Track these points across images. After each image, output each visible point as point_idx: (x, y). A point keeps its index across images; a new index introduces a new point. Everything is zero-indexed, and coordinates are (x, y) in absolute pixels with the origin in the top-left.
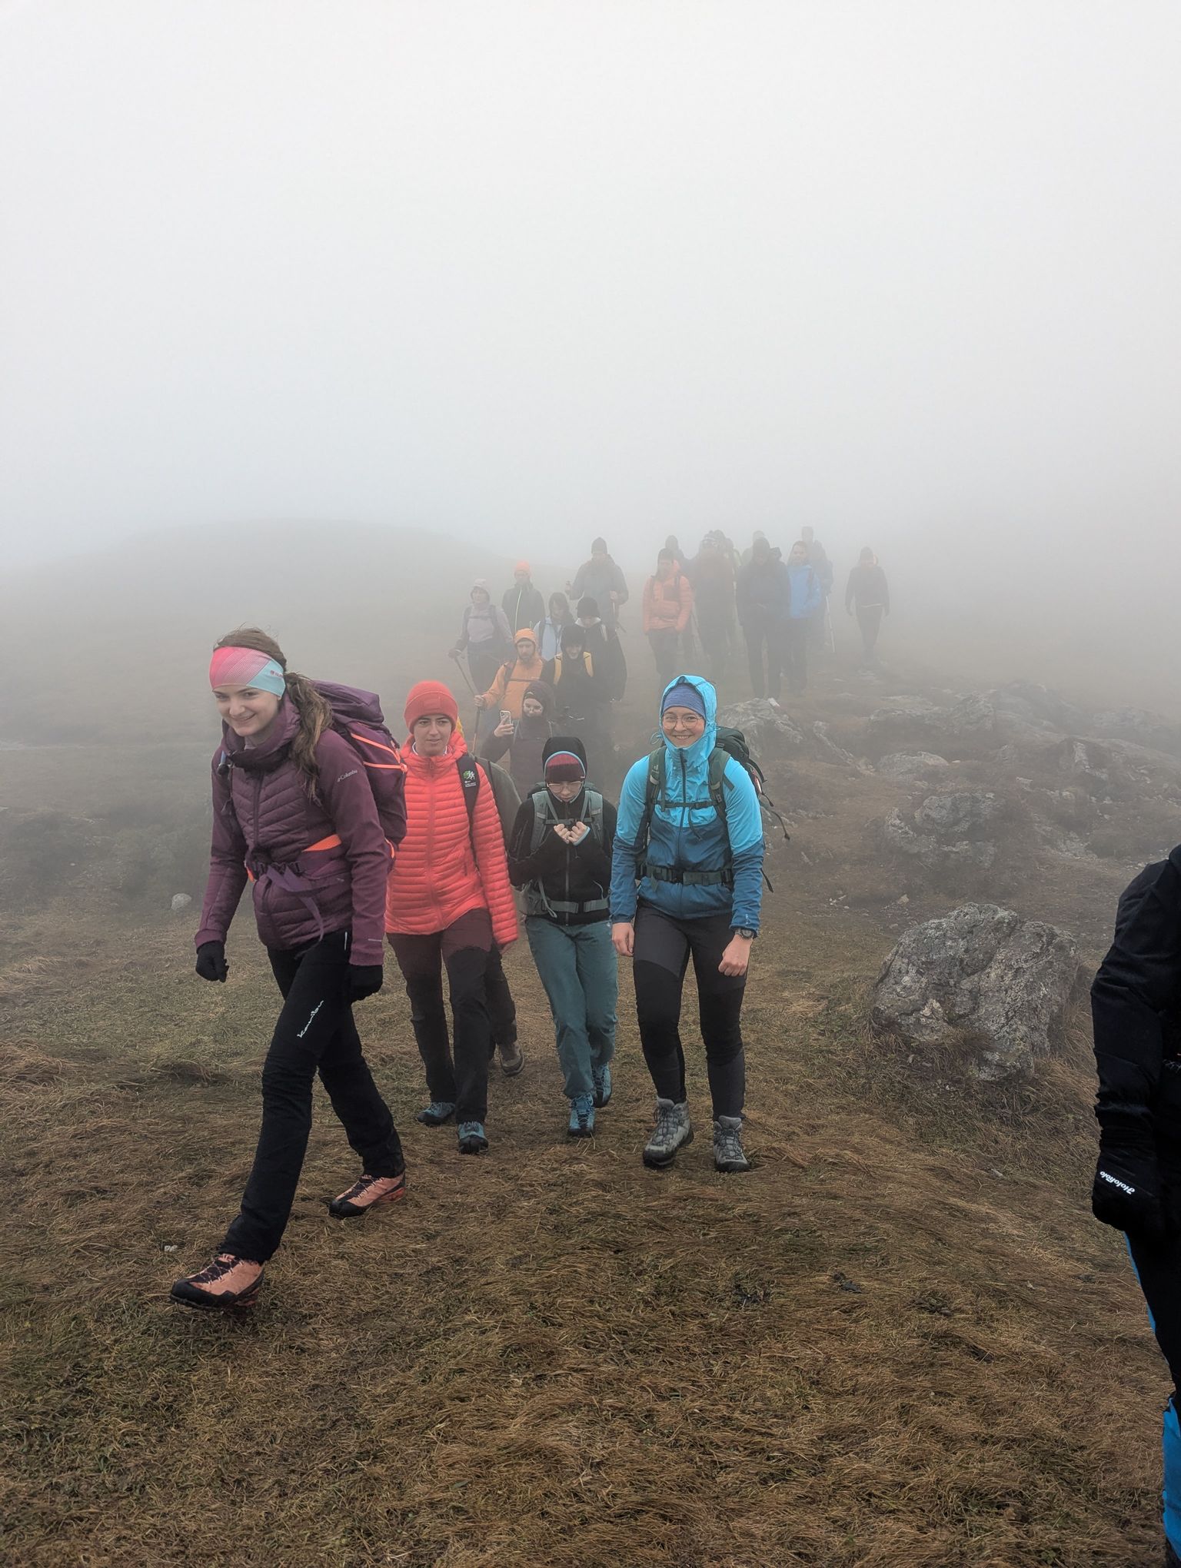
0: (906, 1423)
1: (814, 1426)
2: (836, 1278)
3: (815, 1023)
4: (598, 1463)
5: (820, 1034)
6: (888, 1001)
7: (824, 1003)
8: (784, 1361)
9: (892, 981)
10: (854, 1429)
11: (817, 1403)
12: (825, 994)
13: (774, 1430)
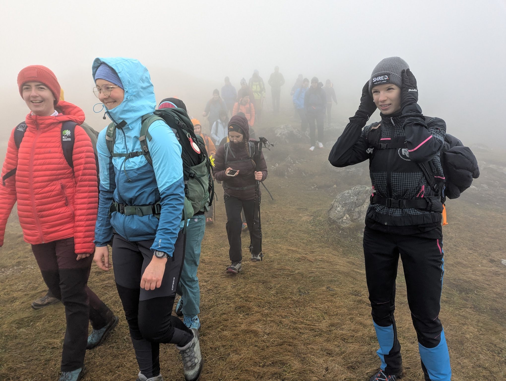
0: (352, 322)
1: (327, 323)
2: (327, 288)
3: (310, 223)
4: (268, 334)
5: (312, 226)
6: (333, 215)
7: (312, 217)
8: (316, 308)
9: (334, 209)
10: (338, 323)
11: (327, 317)
12: (313, 215)
13: (316, 324)
